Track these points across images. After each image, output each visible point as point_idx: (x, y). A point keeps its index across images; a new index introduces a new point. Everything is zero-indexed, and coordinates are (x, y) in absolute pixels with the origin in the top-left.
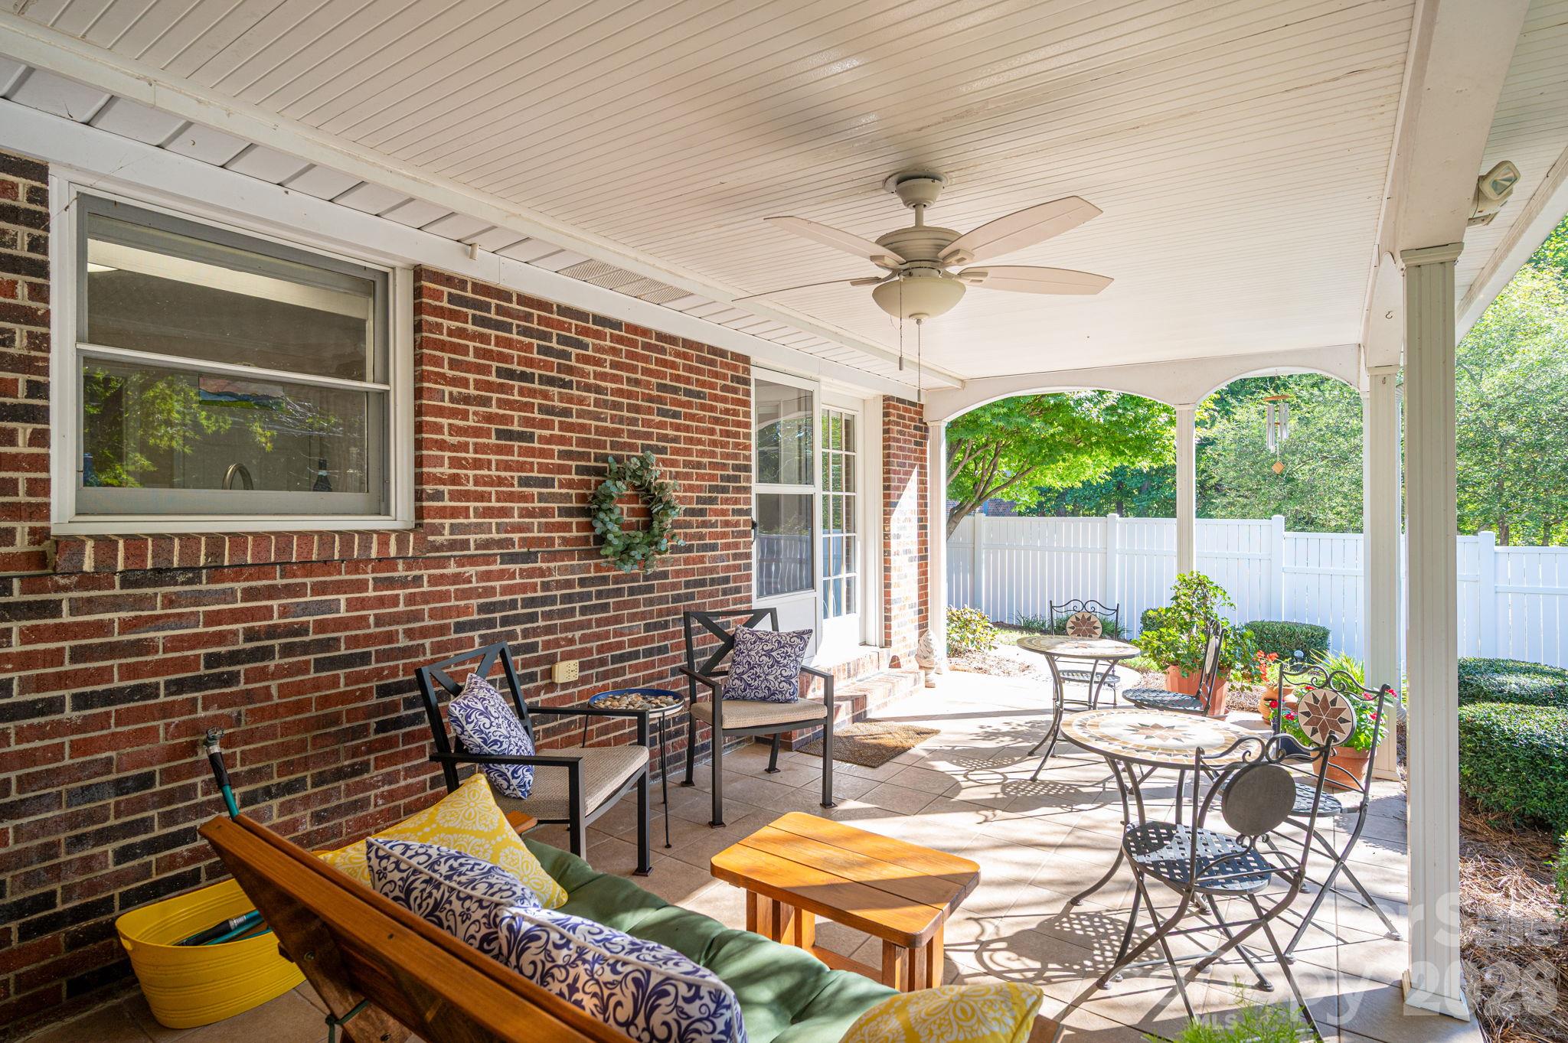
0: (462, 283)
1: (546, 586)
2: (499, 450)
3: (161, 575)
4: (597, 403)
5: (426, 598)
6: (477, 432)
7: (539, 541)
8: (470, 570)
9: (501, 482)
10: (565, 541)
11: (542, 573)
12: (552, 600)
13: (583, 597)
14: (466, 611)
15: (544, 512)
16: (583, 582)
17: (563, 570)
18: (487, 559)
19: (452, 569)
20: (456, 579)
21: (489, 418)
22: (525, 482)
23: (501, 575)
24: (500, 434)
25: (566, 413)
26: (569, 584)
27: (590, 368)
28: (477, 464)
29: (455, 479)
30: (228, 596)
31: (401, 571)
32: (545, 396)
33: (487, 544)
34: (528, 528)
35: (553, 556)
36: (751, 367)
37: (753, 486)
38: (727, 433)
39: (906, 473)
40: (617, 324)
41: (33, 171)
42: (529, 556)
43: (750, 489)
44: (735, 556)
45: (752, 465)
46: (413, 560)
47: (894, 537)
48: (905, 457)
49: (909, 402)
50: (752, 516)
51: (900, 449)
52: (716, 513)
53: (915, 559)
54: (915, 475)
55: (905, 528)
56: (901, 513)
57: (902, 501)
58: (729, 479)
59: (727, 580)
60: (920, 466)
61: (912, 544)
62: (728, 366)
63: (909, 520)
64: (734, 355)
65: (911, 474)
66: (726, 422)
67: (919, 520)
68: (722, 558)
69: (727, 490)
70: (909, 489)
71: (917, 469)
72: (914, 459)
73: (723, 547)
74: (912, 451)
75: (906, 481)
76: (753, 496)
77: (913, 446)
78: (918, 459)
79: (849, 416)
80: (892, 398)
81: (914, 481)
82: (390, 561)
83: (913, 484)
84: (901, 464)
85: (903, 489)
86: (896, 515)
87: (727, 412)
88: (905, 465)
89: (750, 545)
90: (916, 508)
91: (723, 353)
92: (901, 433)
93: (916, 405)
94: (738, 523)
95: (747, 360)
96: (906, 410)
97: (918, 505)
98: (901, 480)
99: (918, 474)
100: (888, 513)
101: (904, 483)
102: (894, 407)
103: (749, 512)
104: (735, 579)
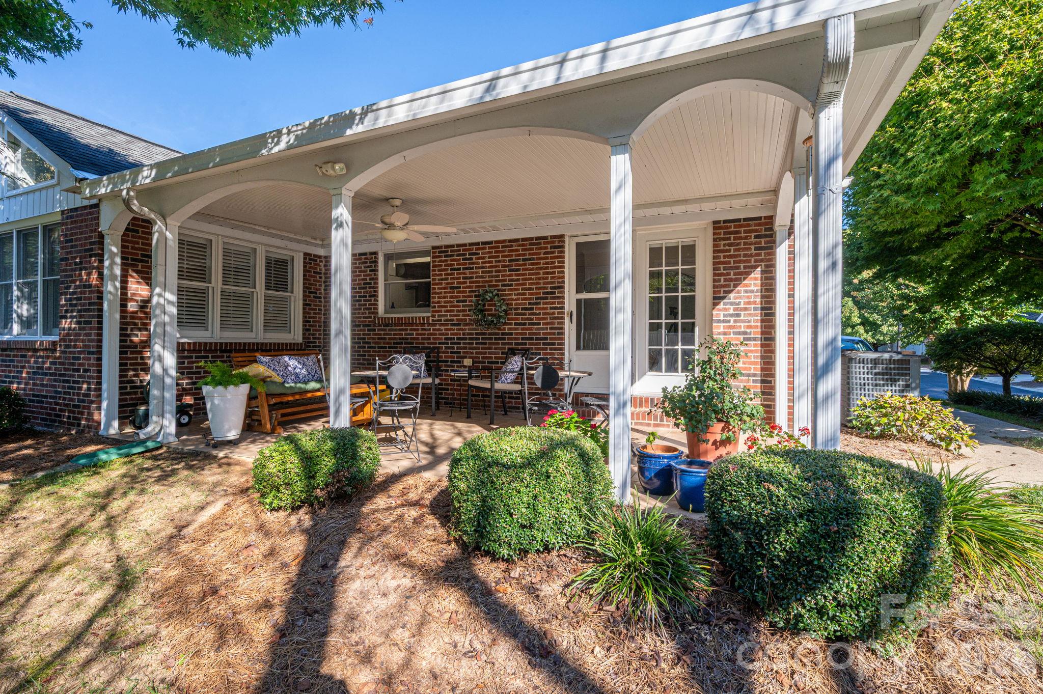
0: (441, 247)
1: (464, 334)
2: (450, 293)
4: (483, 272)
5: (432, 334)
6: (445, 288)
7: (462, 320)
8: (443, 328)
9: (451, 302)
10: (470, 320)
11: (463, 330)
12: (466, 339)
13: (476, 339)
14: (441, 339)
15: (464, 311)
16: (476, 334)
17: (470, 329)
18: (447, 325)
19: (438, 327)
20: (439, 330)
21: (448, 284)
22: (458, 302)
23: (450, 330)
24: (451, 288)
25: (472, 278)
26: (472, 334)
27: (480, 261)
28: (445, 297)
29: (439, 302)
30: (396, 330)
31: (426, 327)
32: (464, 273)
33: (447, 320)
34: (459, 316)
35: (466, 325)
36: (567, 239)
37: (566, 295)
38: (548, 273)
39: (741, 273)
40: (491, 243)
41: (375, 253)
42: (459, 325)
43: (563, 297)
44: (551, 329)
45: (566, 285)
46: (429, 324)
47: (719, 321)
48: (739, 262)
49: (745, 219)
50: (567, 310)
51: (730, 256)
52: (540, 309)
53: (755, 339)
54: (757, 274)
55: (738, 315)
56: (732, 304)
57: (732, 295)
58: (548, 293)
59: (546, 339)
60: (766, 266)
61: (749, 327)
62: (548, 243)
63: (746, 309)
64: (552, 237)
65: (749, 274)
66: (547, 268)
67: (762, 309)
68: (543, 329)
69: (547, 298)
70: (746, 286)
71: (759, 269)
72: (756, 261)
73: (544, 324)
74: (751, 255)
75: (740, 280)
76: (566, 300)
77: (753, 251)
78: (762, 260)
79: (688, 241)
80: (719, 222)
81: (756, 279)
82: (423, 324)
83: (754, 281)
84: (731, 268)
85: (735, 286)
86: (721, 306)
87: (547, 263)
88: (739, 268)
89: (563, 323)
90: (759, 300)
91: (545, 238)
92: (730, 245)
93: (760, 218)
94: (554, 313)
95: (562, 236)
96: (741, 226)
97: (762, 297)
98: (731, 280)
99: (763, 272)
100: (715, 305)
101: (737, 282)
102: (720, 228)
103: (563, 308)
104: (551, 339)
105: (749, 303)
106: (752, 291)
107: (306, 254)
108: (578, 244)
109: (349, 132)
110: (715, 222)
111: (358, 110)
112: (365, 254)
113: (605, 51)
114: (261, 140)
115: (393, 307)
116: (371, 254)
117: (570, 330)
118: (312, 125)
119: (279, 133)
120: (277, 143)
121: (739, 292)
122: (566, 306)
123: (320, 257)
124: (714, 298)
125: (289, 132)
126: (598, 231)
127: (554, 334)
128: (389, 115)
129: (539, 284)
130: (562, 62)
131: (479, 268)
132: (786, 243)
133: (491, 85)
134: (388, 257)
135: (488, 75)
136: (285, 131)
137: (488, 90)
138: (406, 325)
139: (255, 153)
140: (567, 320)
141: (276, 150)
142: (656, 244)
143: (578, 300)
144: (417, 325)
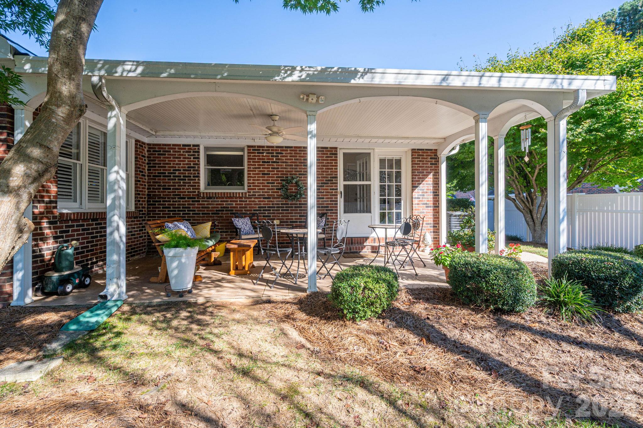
0: (255, 147)
1: (273, 204)
2: (262, 177)
3: (210, 198)
4: (286, 165)
5: (248, 204)
6: (258, 174)
7: (271, 195)
8: (257, 200)
9: (263, 183)
10: (277, 195)
11: (272, 201)
12: (274, 207)
13: (282, 207)
14: (255, 207)
15: (272, 189)
16: (282, 204)
17: (277, 201)
18: (260, 198)
19: (253, 199)
20: (253, 201)
21: (260, 171)
22: (268, 183)
23: (263, 201)
24: (262, 174)
25: (278, 168)
26: (278, 204)
27: (284, 158)
28: (258, 180)
29: (253, 183)
30: (218, 201)
31: (243, 199)
32: (273, 165)
33: (260, 195)
34: (269, 192)
35: (275, 198)
36: (338, 150)
37: (339, 182)
38: (328, 169)
39: (424, 175)
40: (292, 147)
41: (198, 146)
42: (269, 198)
43: (337, 183)
44: (331, 201)
45: (339, 176)
46: (246, 198)
47: (415, 198)
48: (424, 170)
49: (426, 150)
50: (339, 190)
51: (420, 167)
52: (324, 189)
53: (430, 207)
54: (431, 176)
55: (424, 195)
56: (421, 190)
57: (421, 185)
58: (329, 180)
59: (328, 207)
60: (435, 173)
61: (428, 201)
62: (328, 151)
63: (427, 192)
64: (331, 148)
65: (428, 175)
66: (328, 166)
67: (433, 192)
68: (326, 201)
69: (328, 183)
70: (427, 181)
71: (432, 174)
72: (431, 170)
73: (326, 198)
74: (429, 167)
75: (424, 178)
76: (339, 185)
77: (429, 165)
78: (433, 170)
79: (398, 157)
80: (415, 149)
81: (430, 178)
82: (242, 198)
83: (430, 179)
84: (420, 172)
85: (422, 181)
86: (416, 191)
87: (328, 163)
88: (423, 172)
89: (337, 198)
90: (432, 188)
91: (326, 148)
92: (420, 161)
93: (432, 150)
94: (332, 192)
95: (336, 148)
96: (424, 153)
97: (433, 187)
98: (420, 178)
99: (434, 175)
100: (413, 190)
101: (423, 179)
102: (415, 152)
103: (337, 189)
104: (331, 207)
105: (428, 189)
106: (429, 184)
107: (137, 141)
108: (344, 154)
109: (353, 81)
110: (412, 150)
111: (361, 70)
112: (189, 145)
113: (501, 77)
114: (276, 70)
115: (209, 185)
116: (194, 146)
117: (341, 202)
118: (323, 71)
119: (293, 69)
120: (290, 75)
121: (424, 184)
122: (339, 188)
123: (144, 143)
124: (413, 187)
126: (356, 148)
127: (333, 204)
128: (382, 78)
129: (323, 174)
130: (481, 77)
131: (283, 162)
133: (446, 77)
134: (207, 149)
135: (445, 72)
136: (299, 68)
137: (443, 80)
138: (227, 197)
139: (270, 77)
140: (339, 196)
141: (289, 79)
142: (382, 157)
143: (344, 185)
144: (236, 198)
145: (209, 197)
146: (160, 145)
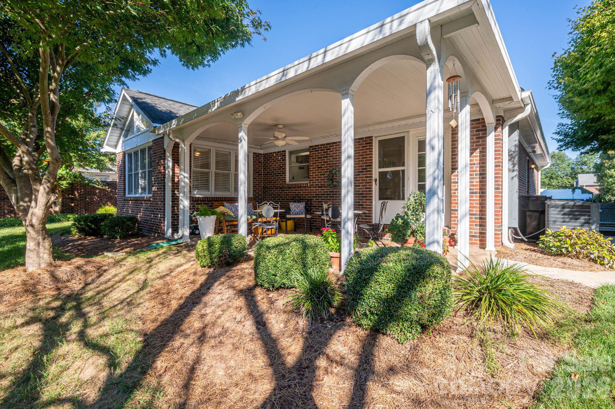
0: (313, 146)
1: (324, 192)
2: (318, 170)
4: (332, 159)
5: (309, 192)
6: (315, 168)
7: (323, 184)
8: (314, 189)
9: (318, 175)
10: (327, 184)
11: (323, 190)
12: (325, 194)
13: (329, 194)
14: (313, 195)
15: (324, 180)
16: (329, 192)
17: (326, 189)
18: (316, 187)
19: (312, 188)
20: (312, 190)
21: (316, 165)
22: (321, 175)
23: (318, 190)
24: (318, 168)
25: (327, 162)
26: (327, 192)
27: (331, 153)
28: (315, 173)
29: (312, 175)
31: (307, 189)
32: (324, 160)
33: (316, 185)
34: (321, 182)
35: (325, 187)
36: (374, 138)
37: (374, 170)
38: (364, 158)
40: (336, 143)
41: (286, 151)
42: (321, 187)
43: (372, 171)
44: (366, 188)
45: (374, 164)
46: (308, 187)
47: (455, 183)
50: (374, 178)
52: (360, 178)
53: (476, 193)
58: (364, 169)
59: (363, 194)
60: (483, 148)
61: (473, 185)
62: (364, 141)
64: (366, 138)
65: (472, 153)
66: (363, 155)
67: (480, 174)
68: (361, 189)
69: (363, 172)
70: (471, 161)
71: (478, 150)
72: (476, 146)
73: (362, 186)
74: (474, 142)
76: (374, 173)
77: (475, 140)
78: (480, 145)
81: (476, 156)
82: (305, 187)
83: (475, 158)
86: (457, 173)
87: (363, 152)
89: (372, 185)
90: (478, 169)
91: (362, 138)
93: (479, 120)
94: (367, 180)
95: (371, 137)
97: (480, 167)
99: (480, 152)
100: (452, 172)
103: (371, 177)
104: (366, 194)
105: (473, 171)
106: (474, 164)
107: (254, 153)
108: (379, 141)
109: (237, 99)
112: (280, 152)
113: (325, 52)
114: (208, 106)
115: (293, 178)
116: (283, 151)
117: (375, 189)
118: (225, 97)
119: (215, 102)
120: (214, 106)
122: (374, 176)
123: (261, 154)
124: (452, 169)
125: (217, 101)
126: (390, 133)
127: (367, 191)
128: (249, 90)
129: (360, 164)
130: (310, 59)
131: (331, 156)
132: (493, 133)
133: (284, 72)
134: (291, 153)
137: (283, 76)
138: (298, 187)
139: (206, 112)
140: (374, 183)
141: (213, 110)
142: (422, 138)
143: (379, 172)
144: (303, 187)
145: (290, 187)
146: (267, 154)
